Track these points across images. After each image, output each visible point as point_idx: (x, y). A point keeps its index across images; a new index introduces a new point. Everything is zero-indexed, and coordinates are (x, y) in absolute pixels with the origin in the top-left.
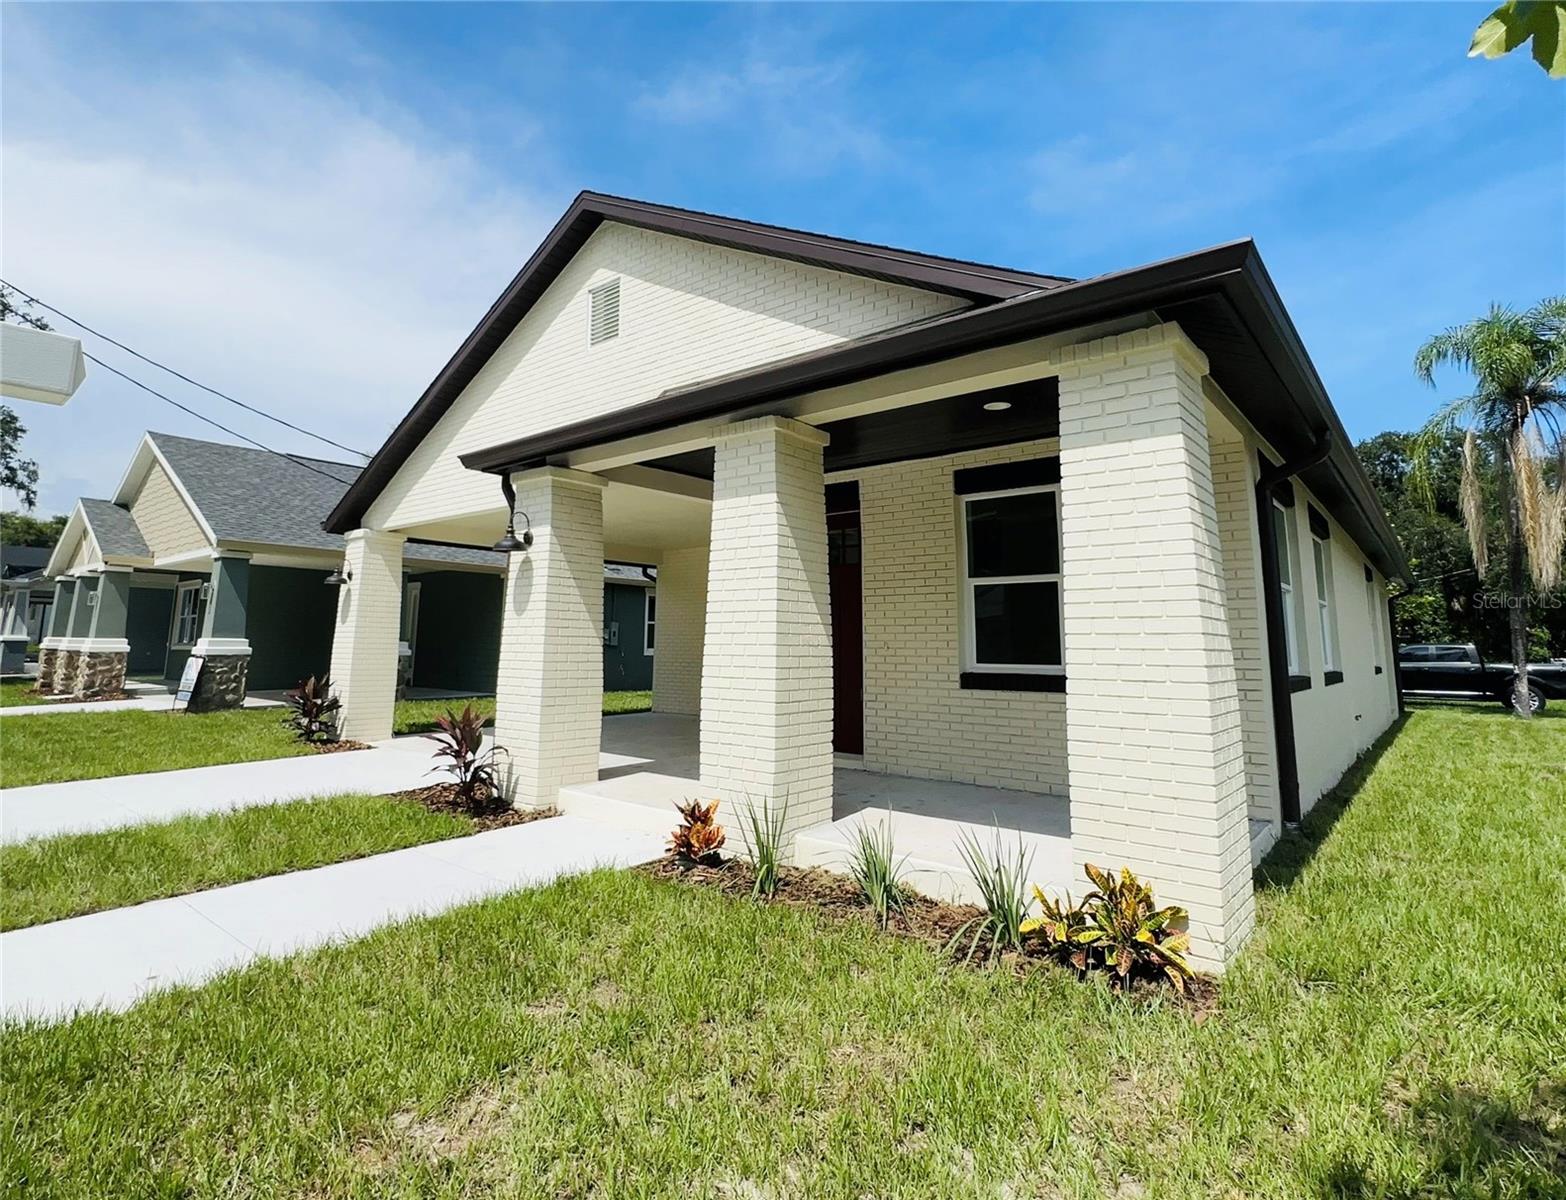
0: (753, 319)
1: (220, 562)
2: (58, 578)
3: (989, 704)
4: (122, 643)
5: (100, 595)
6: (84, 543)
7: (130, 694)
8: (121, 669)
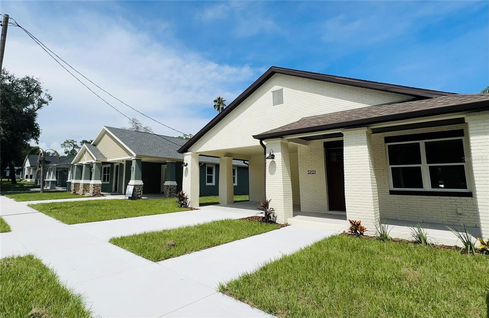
0: (335, 100)
1: (135, 160)
2: (76, 164)
3: (400, 199)
4: (100, 181)
5: (94, 169)
6: (84, 155)
7: (103, 195)
8: (100, 189)
